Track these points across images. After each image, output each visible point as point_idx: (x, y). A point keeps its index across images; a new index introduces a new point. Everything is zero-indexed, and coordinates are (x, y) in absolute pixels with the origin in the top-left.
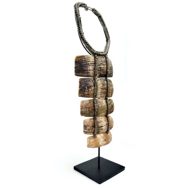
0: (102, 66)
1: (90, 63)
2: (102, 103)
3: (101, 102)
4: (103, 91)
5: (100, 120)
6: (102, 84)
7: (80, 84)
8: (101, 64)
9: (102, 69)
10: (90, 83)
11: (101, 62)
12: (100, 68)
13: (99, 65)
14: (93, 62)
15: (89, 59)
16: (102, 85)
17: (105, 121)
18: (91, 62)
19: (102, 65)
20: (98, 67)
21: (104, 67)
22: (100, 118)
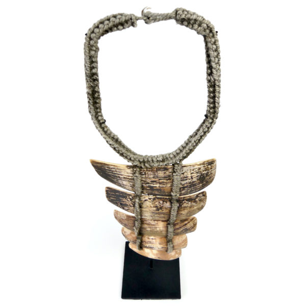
0: (158, 185)
1: (121, 176)
2: (153, 227)
3: (153, 225)
4: (156, 216)
5: (151, 240)
6: (156, 207)
8: (153, 182)
9: (155, 188)
10: (127, 201)
11: (153, 180)
12: (151, 187)
13: (148, 183)
14: (130, 178)
15: (117, 170)
16: (154, 209)
17: (160, 244)
18: (125, 176)
19: (155, 183)
20: (144, 185)
21: (164, 186)
22: (151, 237)
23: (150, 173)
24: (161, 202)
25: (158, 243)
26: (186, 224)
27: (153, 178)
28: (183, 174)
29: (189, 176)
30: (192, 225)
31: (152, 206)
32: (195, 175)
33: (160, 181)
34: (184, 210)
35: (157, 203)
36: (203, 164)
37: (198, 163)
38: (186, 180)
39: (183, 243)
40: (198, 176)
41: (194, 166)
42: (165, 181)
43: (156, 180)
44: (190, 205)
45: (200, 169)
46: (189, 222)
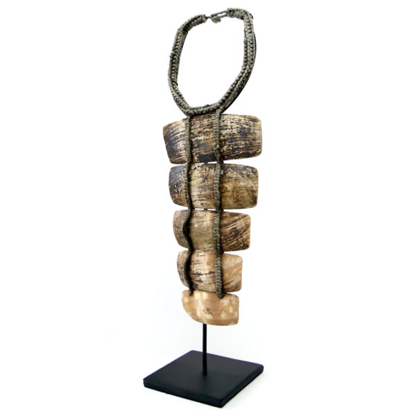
0: (202, 138)
2: (201, 220)
3: (201, 217)
4: (203, 193)
5: (199, 258)
6: (202, 176)
7: (170, 177)
8: (199, 132)
9: (202, 142)
10: (181, 176)
11: (199, 130)
12: (198, 141)
13: (196, 136)
14: (184, 133)
16: (201, 179)
17: (208, 264)
18: (180, 133)
19: (200, 134)
20: (193, 140)
21: (208, 137)
22: (200, 254)
23: (198, 122)
24: (208, 169)
25: (206, 261)
26: (236, 221)
27: (200, 127)
28: (223, 121)
29: (229, 124)
30: (244, 225)
31: (199, 175)
32: (235, 125)
33: (205, 130)
34: (229, 181)
35: (204, 171)
36: (245, 117)
37: (239, 114)
38: (226, 129)
39: (235, 267)
40: (238, 128)
41: (234, 115)
42: (208, 130)
43: (202, 129)
44: (235, 176)
45: (240, 120)
46: (239, 219)
